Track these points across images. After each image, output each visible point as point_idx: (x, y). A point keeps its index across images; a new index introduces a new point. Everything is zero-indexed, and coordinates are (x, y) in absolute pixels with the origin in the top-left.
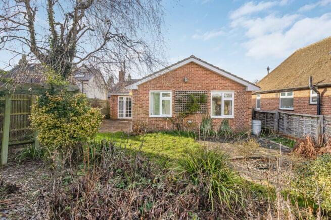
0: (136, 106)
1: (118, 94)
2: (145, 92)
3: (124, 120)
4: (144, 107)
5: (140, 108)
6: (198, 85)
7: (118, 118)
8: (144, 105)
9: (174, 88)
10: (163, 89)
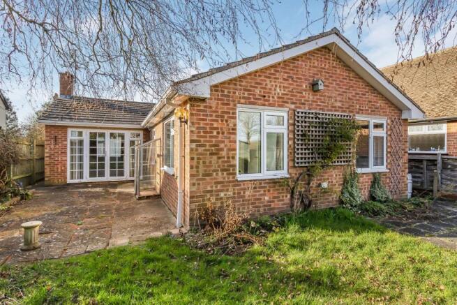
0: (201, 150)
1: (67, 123)
2: (225, 108)
3: (86, 185)
4: (224, 153)
5: (212, 154)
6: (336, 101)
7: (69, 181)
8: (222, 146)
9: (293, 103)
10: (270, 105)
